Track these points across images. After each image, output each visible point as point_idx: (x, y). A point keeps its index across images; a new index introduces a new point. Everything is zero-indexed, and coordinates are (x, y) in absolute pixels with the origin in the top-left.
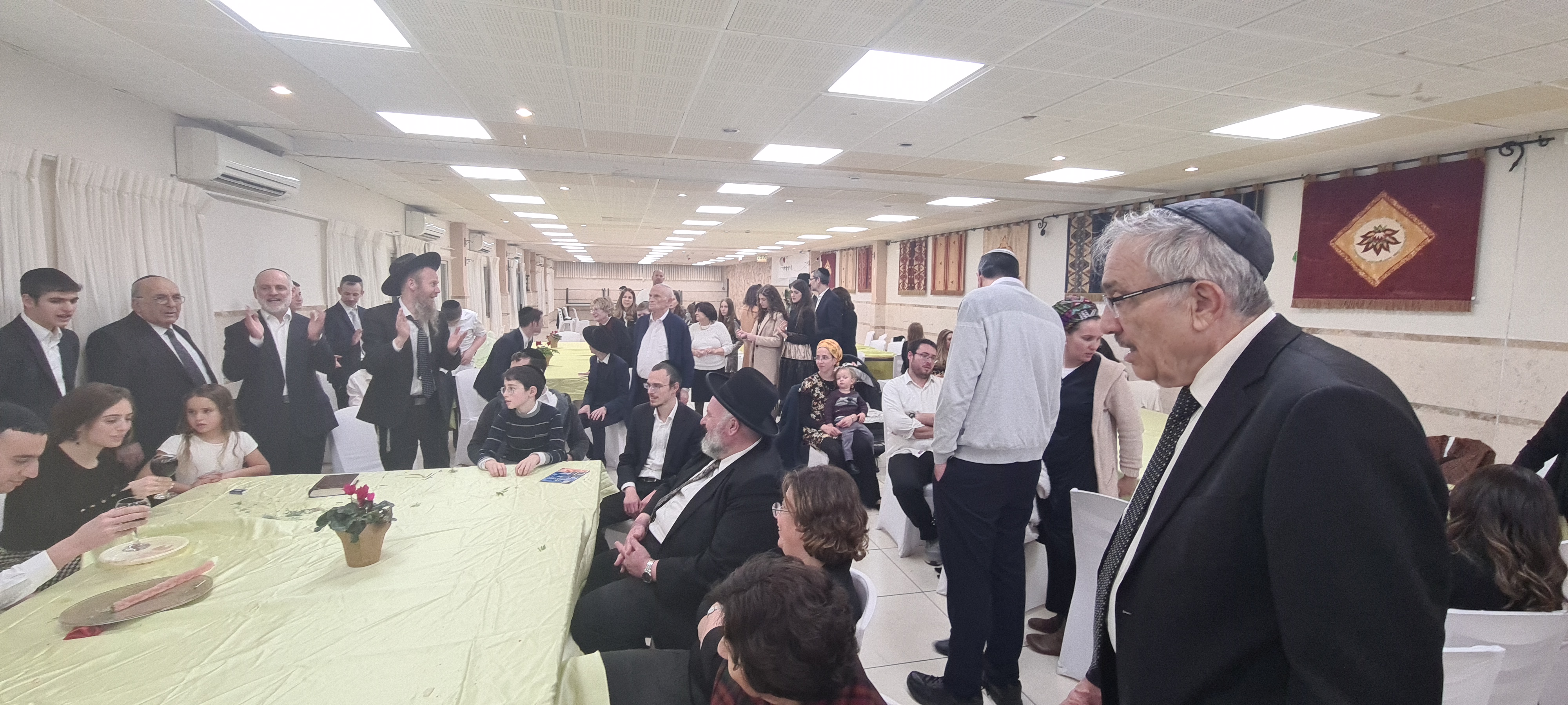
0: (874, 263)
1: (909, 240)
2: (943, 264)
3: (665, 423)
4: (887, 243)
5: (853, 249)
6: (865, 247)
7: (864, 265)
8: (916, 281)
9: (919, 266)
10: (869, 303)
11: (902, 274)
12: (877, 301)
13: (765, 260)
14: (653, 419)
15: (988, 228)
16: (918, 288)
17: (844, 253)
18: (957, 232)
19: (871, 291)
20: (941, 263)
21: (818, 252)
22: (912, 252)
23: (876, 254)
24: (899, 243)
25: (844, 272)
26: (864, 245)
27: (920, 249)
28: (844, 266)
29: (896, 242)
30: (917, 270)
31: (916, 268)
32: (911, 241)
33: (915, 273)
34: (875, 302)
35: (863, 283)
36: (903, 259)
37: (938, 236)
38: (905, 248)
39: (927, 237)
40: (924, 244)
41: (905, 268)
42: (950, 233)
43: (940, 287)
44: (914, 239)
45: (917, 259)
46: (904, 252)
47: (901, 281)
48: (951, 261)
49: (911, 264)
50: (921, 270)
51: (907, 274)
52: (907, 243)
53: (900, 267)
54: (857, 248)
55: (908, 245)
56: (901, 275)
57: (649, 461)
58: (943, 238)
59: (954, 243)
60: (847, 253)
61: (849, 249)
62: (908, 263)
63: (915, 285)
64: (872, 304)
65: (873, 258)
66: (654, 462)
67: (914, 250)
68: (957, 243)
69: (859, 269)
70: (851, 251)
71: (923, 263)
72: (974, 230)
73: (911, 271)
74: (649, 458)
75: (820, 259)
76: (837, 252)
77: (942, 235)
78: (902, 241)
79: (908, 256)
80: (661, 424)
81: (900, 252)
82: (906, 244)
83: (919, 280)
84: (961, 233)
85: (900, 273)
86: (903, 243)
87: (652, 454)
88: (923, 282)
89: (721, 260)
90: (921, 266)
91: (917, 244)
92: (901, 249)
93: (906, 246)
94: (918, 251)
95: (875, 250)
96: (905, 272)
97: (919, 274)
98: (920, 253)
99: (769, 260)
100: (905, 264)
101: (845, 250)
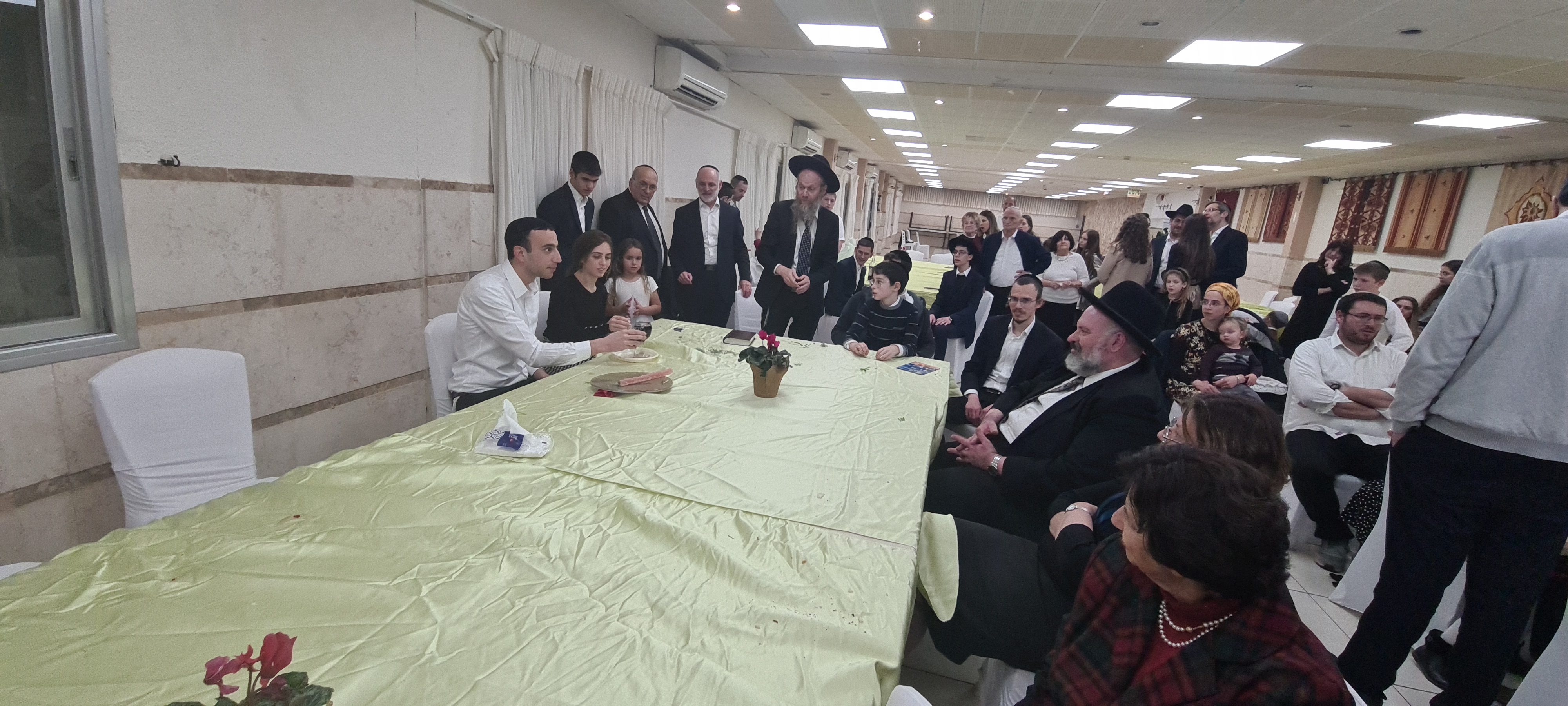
0: (1297, 207)
1: (1362, 178)
2: (1416, 212)
3: (1019, 338)
4: (1325, 181)
5: (1266, 187)
6: (1287, 185)
7: (1279, 208)
8: (1361, 233)
9: (1373, 212)
10: (1278, 256)
11: (1339, 222)
12: (1290, 254)
13: (1137, 196)
14: (1006, 332)
15: (1513, 164)
16: (1363, 242)
17: (1253, 191)
18: (1454, 169)
19: (1283, 242)
20: (1412, 211)
21: (1215, 188)
22: (1364, 195)
23: (1303, 193)
24: (1345, 181)
25: (1246, 216)
26: (1284, 183)
27: (1380, 190)
28: (1248, 208)
29: (1340, 180)
30: (1368, 218)
31: (1367, 216)
32: (1366, 179)
33: (1363, 221)
34: (1288, 255)
35: (1272, 231)
36: (1345, 203)
37: (1416, 174)
38: (1353, 189)
39: (1395, 175)
40: (1388, 184)
41: (1347, 214)
42: (1440, 170)
43: (1403, 242)
44: (1373, 176)
45: (1370, 204)
46: (1351, 193)
47: (1335, 231)
48: (1431, 209)
49: (1360, 208)
50: (1374, 219)
51: (1349, 223)
52: (1358, 182)
53: (1338, 212)
54: (1274, 185)
55: (1360, 184)
56: (1337, 223)
57: (994, 372)
58: (1425, 176)
59: (1444, 183)
60: (1257, 194)
61: (1260, 187)
62: (1353, 208)
63: (1358, 237)
64: (1282, 257)
65: (1297, 200)
66: (1001, 374)
67: (1370, 192)
68: (1449, 184)
69: (1271, 213)
70: (1263, 190)
71: (1381, 210)
72: (1486, 166)
73: (1356, 220)
74: (995, 369)
75: (1215, 197)
76: (1241, 190)
77: (1425, 171)
78: (1351, 178)
79: (1356, 199)
80: (1013, 338)
81: (1344, 193)
82: (1356, 184)
83: (1367, 231)
84: (1461, 170)
85: (1336, 221)
86: (1351, 183)
87: (998, 366)
88: (1374, 235)
89: (1081, 193)
90: (1376, 213)
91: (1376, 183)
92: (1345, 189)
93: (1356, 185)
94: (1374, 194)
95: (1302, 189)
96: (1345, 220)
97: (1369, 224)
98: (1379, 196)
99: (1143, 197)
100: (1349, 209)
101: (1254, 188)
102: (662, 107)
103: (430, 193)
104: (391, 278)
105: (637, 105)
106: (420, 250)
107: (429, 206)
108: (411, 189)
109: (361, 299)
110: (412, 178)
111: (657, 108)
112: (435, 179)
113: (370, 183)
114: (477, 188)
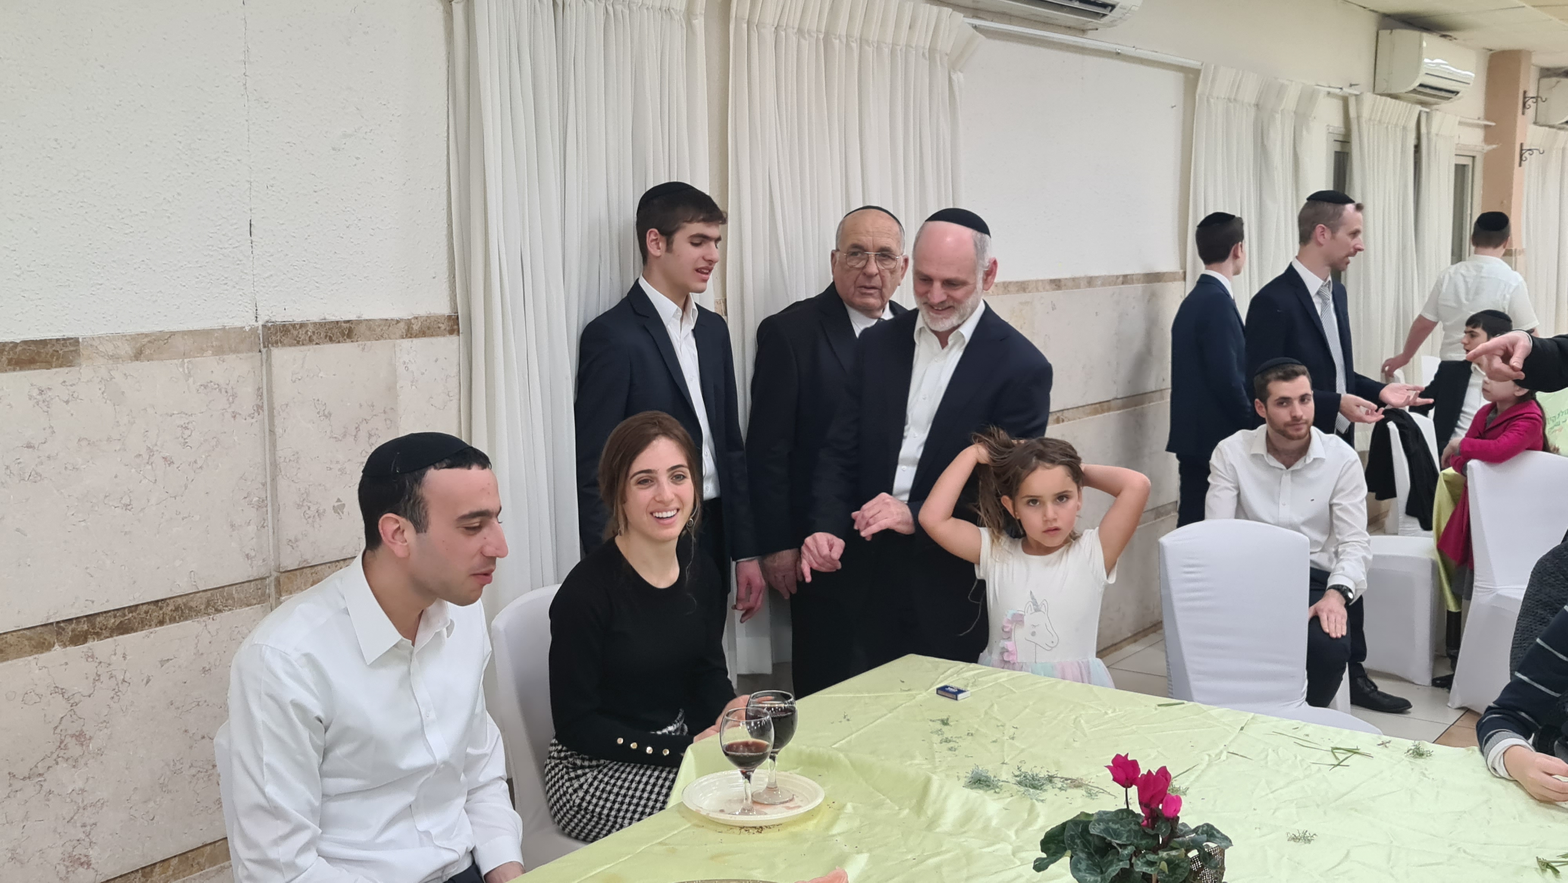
102: (945, 44)
103: (283, 356)
104: (183, 586)
105: (869, 50)
106: (261, 505)
107: (283, 390)
108: (236, 351)
109: (101, 647)
110: (238, 324)
111: (932, 50)
112: (298, 320)
113: (126, 349)
114: (416, 327)
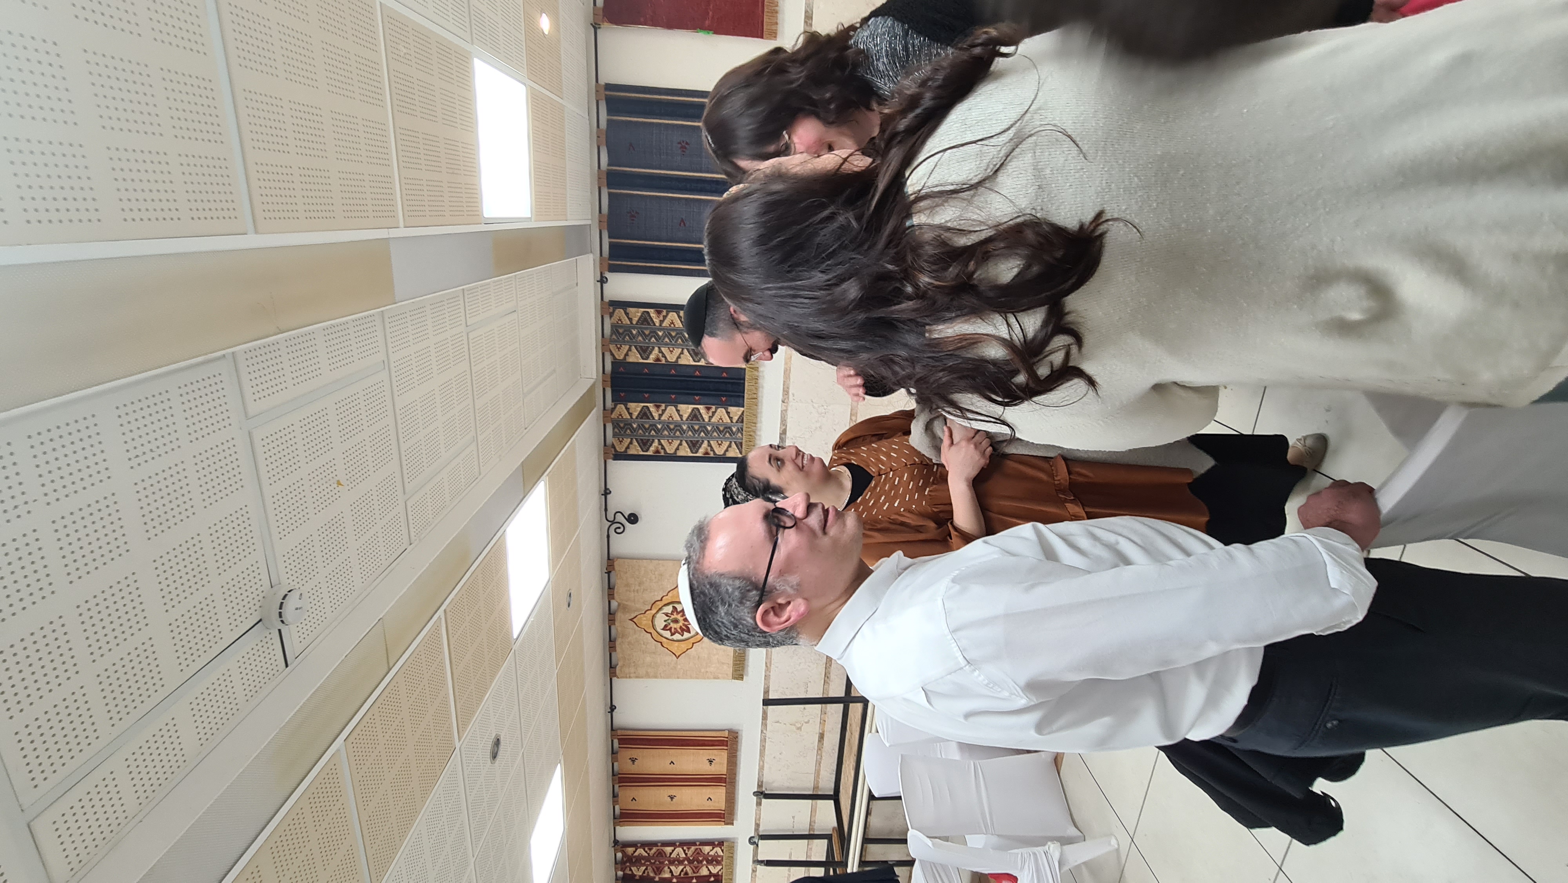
2: (672, 791)
9: (673, 863)
15: (613, 669)
18: (614, 758)
20: (672, 798)
30: (681, 868)
31: (677, 870)
33: (686, 873)
37: (617, 811)
39: (617, 844)
42: (614, 775)
43: (719, 799)
45: (659, 872)
48: (671, 767)
50: (683, 858)
58: (620, 795)
59: (634, 761)
68: (633, 755)
71: (668, 849)
72: (612, 708)
77: (615, 797)
88: (706, 852)
90: (674, 855)
94: (642, 870)
97: (690, 862)
